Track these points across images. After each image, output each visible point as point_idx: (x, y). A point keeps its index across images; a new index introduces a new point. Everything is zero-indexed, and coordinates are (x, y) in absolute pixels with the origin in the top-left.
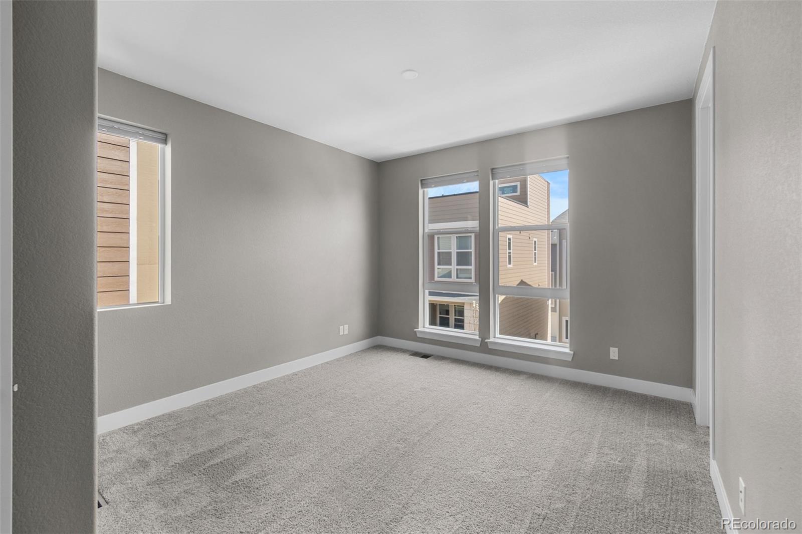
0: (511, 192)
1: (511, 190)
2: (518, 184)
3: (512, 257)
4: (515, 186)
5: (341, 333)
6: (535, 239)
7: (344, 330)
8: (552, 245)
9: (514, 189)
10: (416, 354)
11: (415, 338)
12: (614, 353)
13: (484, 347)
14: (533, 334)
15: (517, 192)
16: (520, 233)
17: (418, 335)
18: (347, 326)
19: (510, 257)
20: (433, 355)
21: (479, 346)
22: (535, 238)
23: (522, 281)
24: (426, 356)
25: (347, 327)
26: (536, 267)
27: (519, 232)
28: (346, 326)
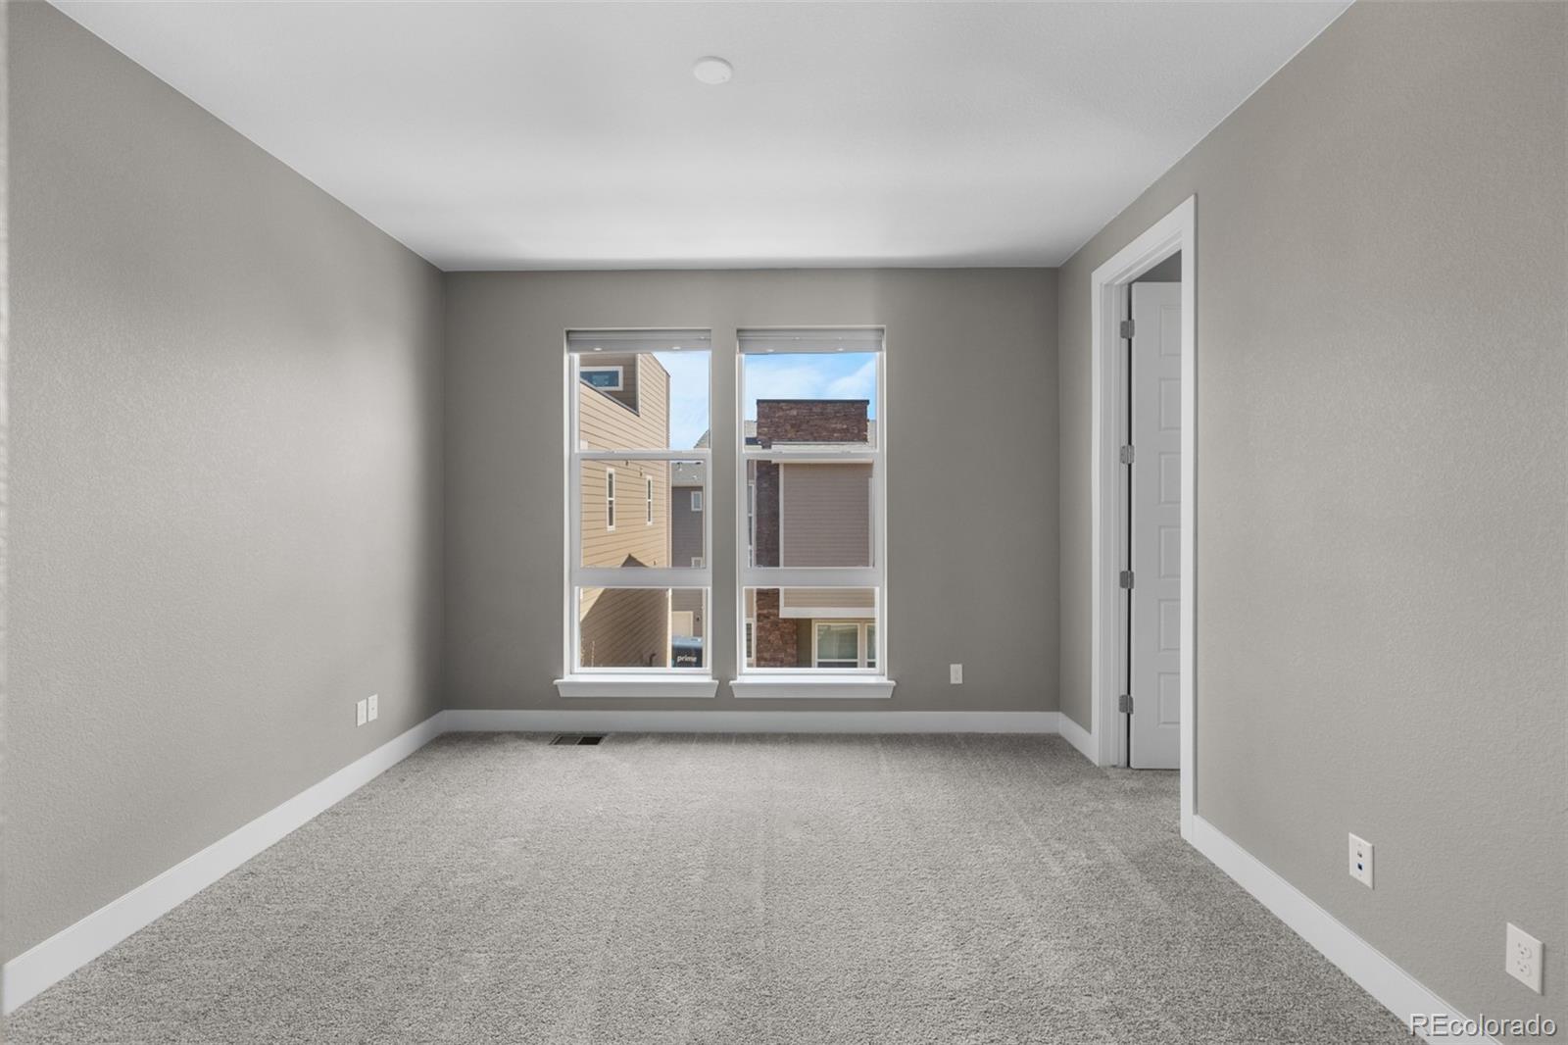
0: (607, 383)
1: (606, 380)
2: (620, 369)
3: (614, 510)
4: (613, 372)
5: (361, 721)
6: (649, 477)
7: (369, 710)
8: (673, 488)
9: (612, 378)
10: (563, 739)
11: (554, 700)
12: (956, 673)
13: (724, 697)
14: (646, 657)
15: (617, 385)
16: (627, 463)
17: (563, 694)
18: (376, 697)
19: (611, 509)
20: (606, 735)
21: (713, 696)
22: (650, 474)
23: (630, 556)
24: (591, 740)
25: (376, 702)
26: (650, 529)
27: (625, 462)
28: (374, 700)
